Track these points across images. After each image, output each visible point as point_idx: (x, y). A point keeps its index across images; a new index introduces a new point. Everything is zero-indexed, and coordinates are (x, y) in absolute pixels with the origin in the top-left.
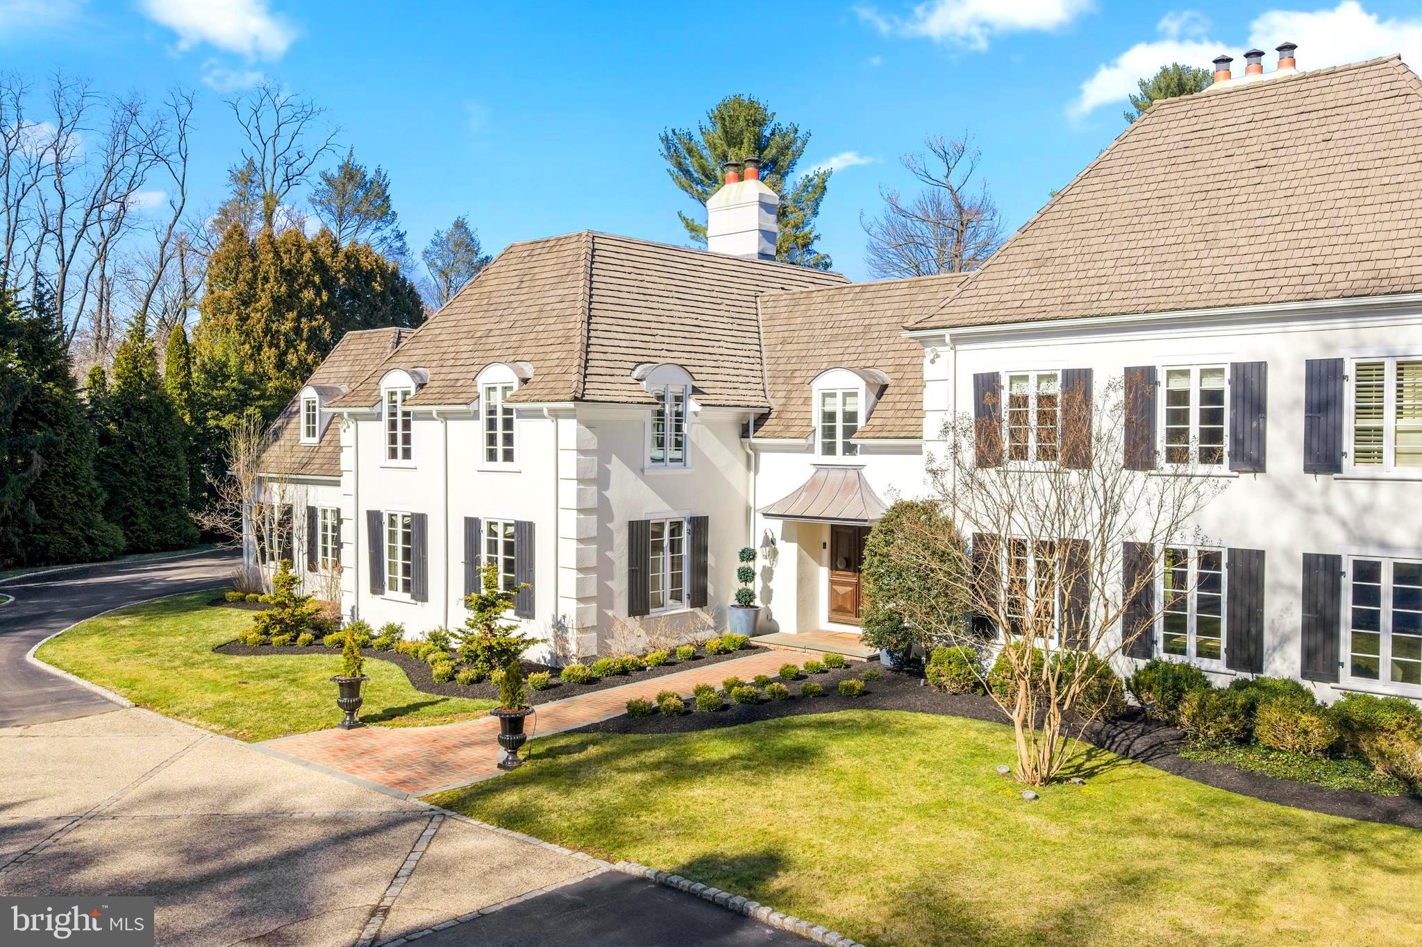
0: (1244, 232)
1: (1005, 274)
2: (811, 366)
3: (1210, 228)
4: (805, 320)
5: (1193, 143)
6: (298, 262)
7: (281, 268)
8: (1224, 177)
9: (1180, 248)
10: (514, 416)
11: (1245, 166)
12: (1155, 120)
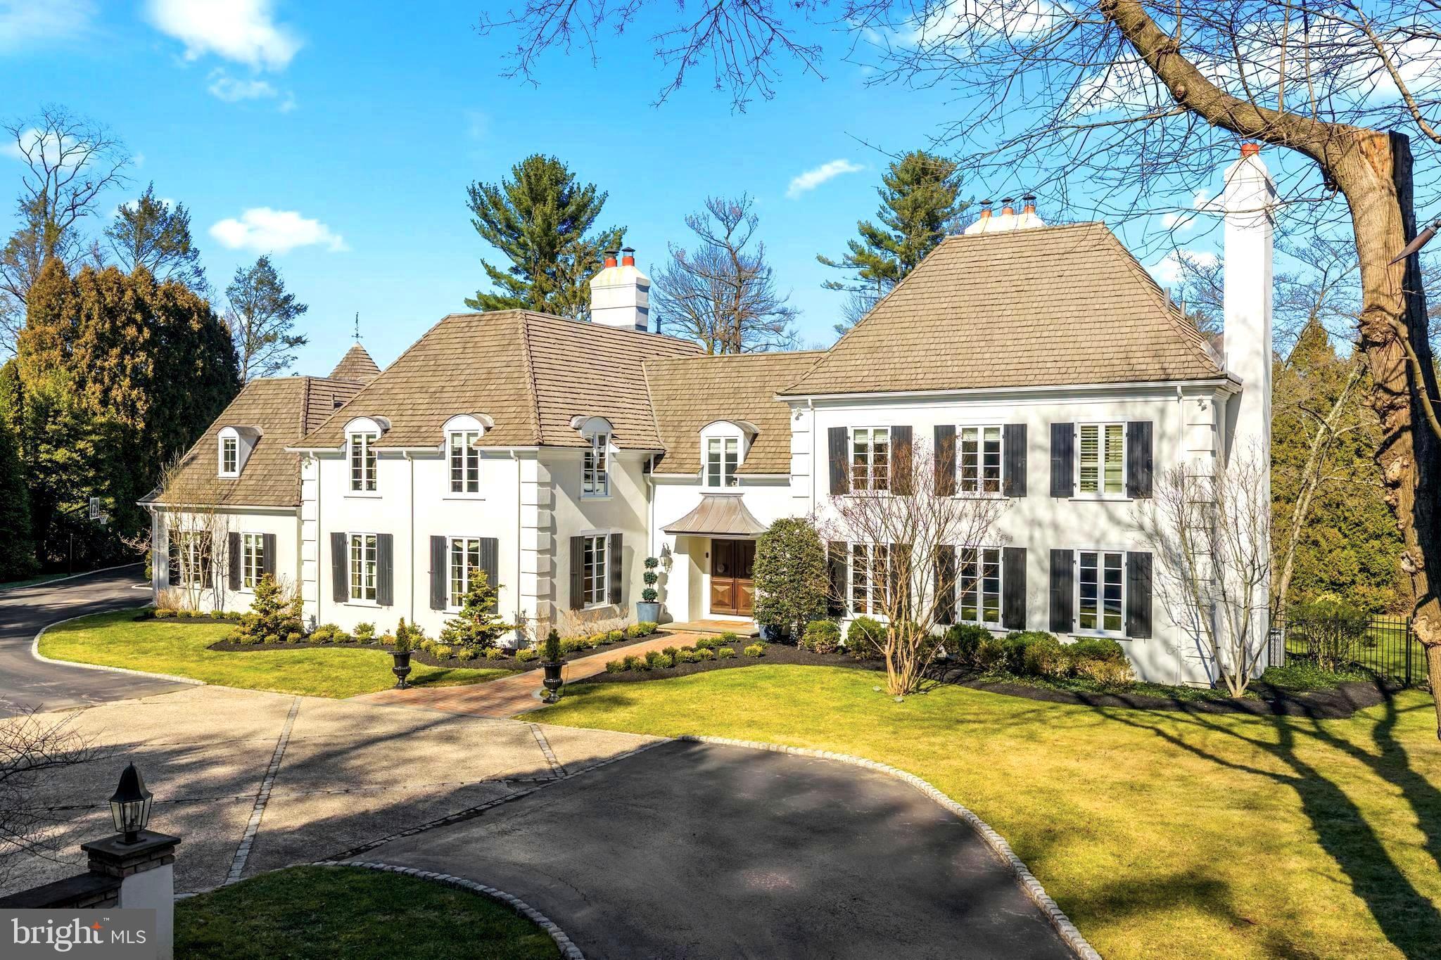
0: (1010, 336)
1: (848, 357)
2: (694, 418)
3: (988, 331)
4: (685, 382)
5: (974, 270)
6: (120, 299)
7: (105, 306)
8: (995, 296)
9: (969, 344)
10: (479, 456)
11: (1009, 289)
12: (947, 251)
